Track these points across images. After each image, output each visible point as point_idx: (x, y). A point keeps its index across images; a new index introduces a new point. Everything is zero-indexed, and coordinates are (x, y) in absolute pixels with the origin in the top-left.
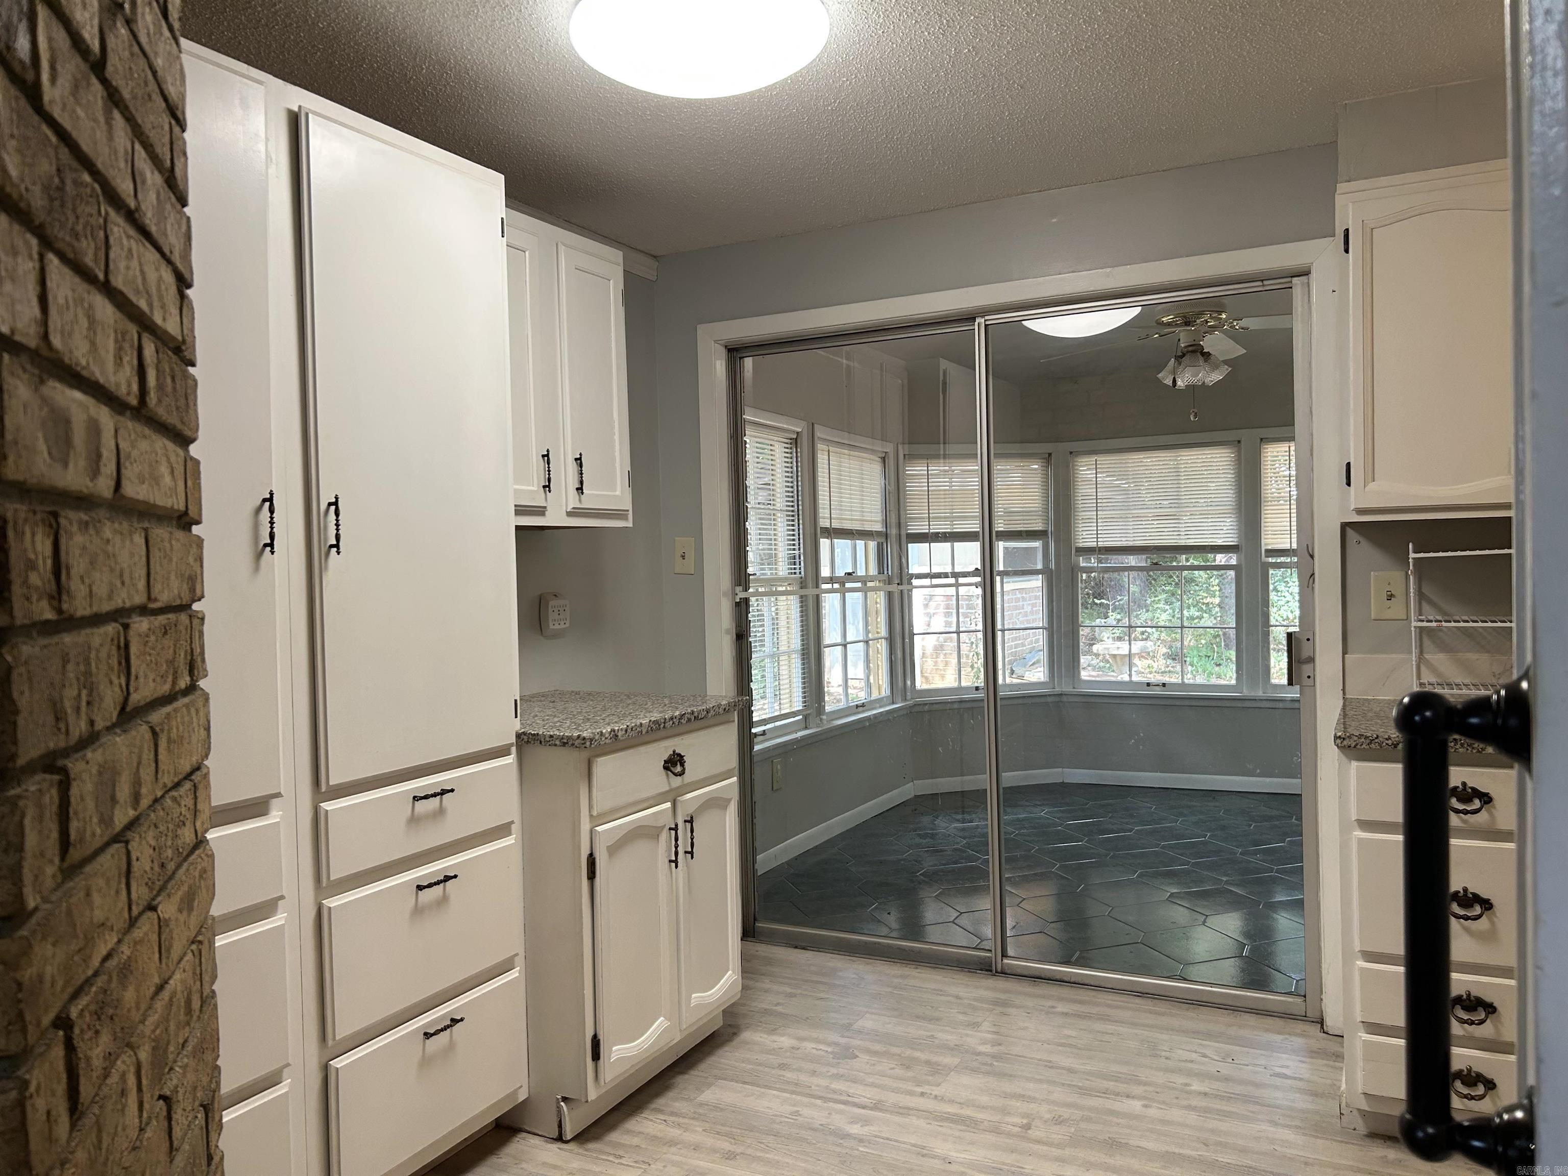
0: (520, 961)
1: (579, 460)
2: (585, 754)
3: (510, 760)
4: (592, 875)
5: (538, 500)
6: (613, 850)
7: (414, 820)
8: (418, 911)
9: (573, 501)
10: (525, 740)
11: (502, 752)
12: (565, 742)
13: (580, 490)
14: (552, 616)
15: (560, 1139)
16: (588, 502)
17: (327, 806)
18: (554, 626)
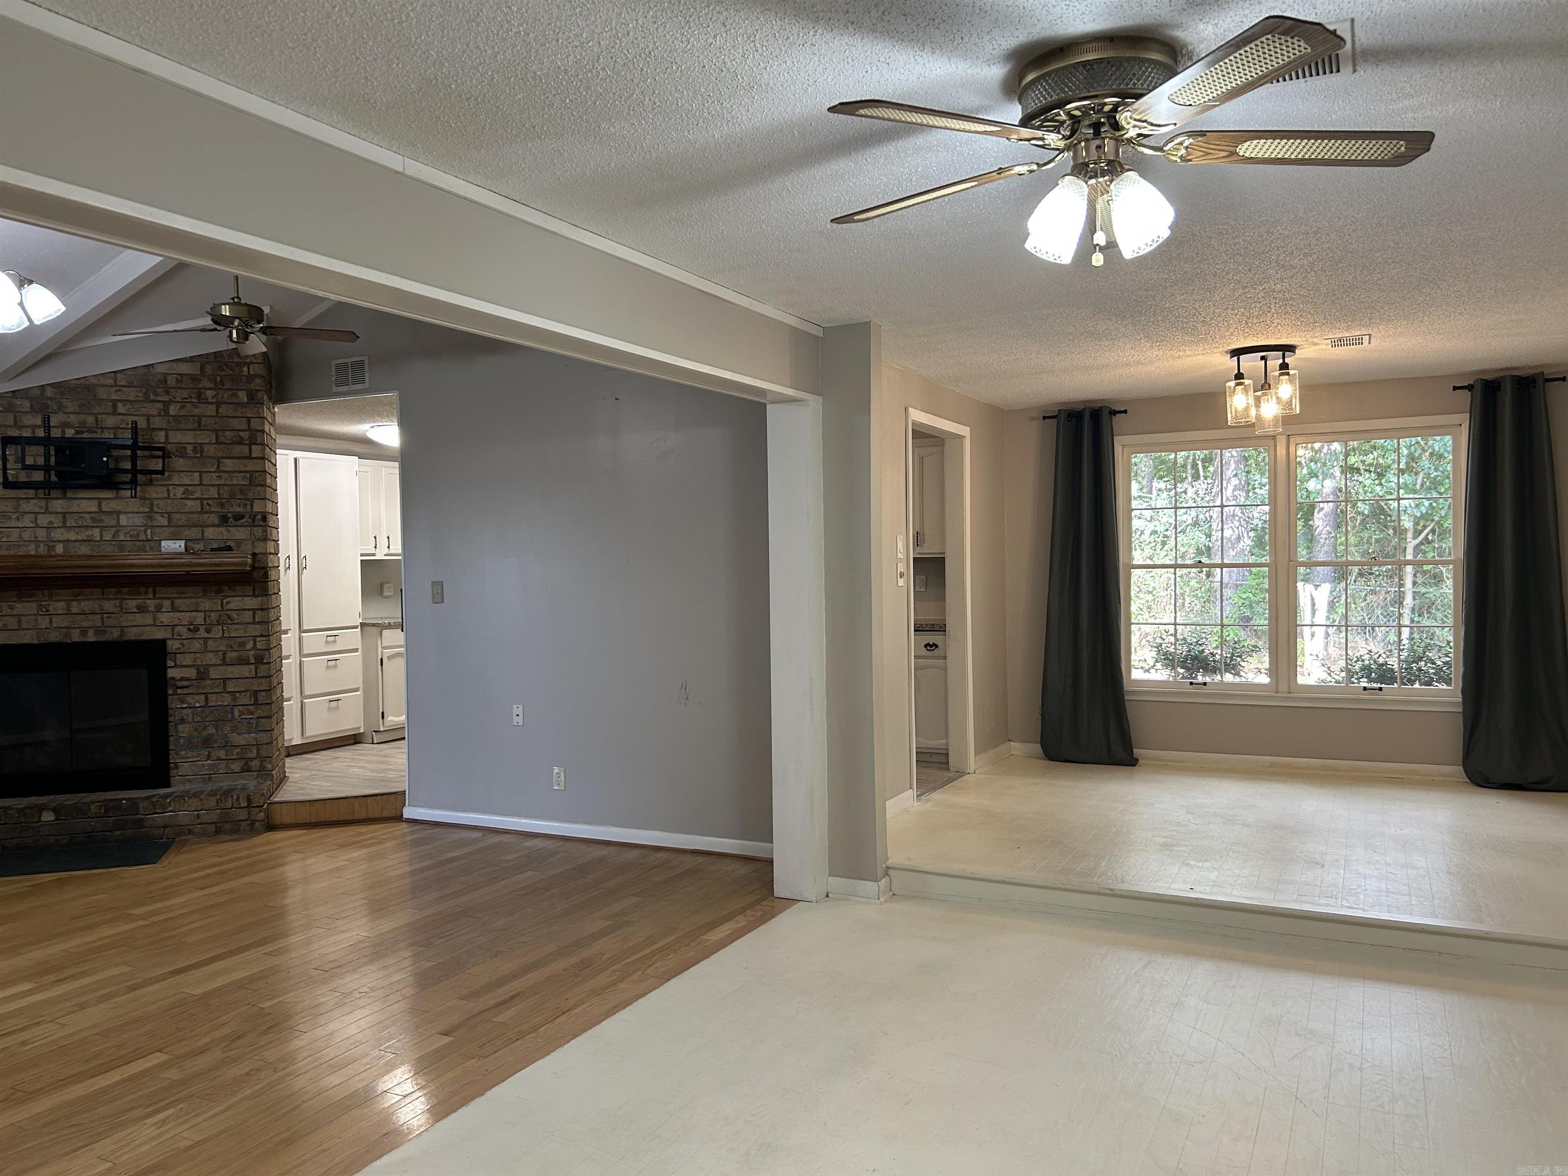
0: (361, 690)
1: (388, 537)
2: (380, 629)
3: (359, 630)
4: (382, 664)
5: (373, 551)
6: (389, 658)
7: (327, 642)
8: (328, 667)
9: (386, 551)
10: (363, 625)
11: (356, 627)
12: (373, 625)
13: (389, 547)
14: (385, 590)
15: (373, 743)
16: (392, 551)
17: (302, 634)
18: (385, 594)
